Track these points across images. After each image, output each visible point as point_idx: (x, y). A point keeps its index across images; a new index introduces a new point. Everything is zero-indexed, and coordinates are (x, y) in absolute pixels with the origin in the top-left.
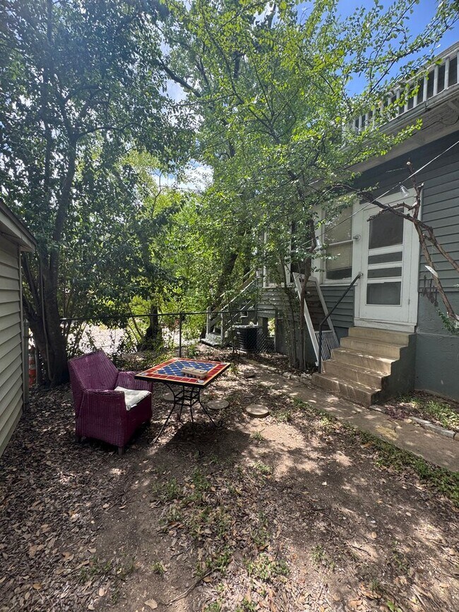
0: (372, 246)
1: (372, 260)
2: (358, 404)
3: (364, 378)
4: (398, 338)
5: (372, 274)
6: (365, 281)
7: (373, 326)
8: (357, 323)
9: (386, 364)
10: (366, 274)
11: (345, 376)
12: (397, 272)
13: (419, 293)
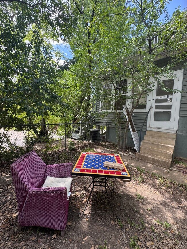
0: (157, 95)
1: (157, 101)
2: (163, 167)
3: (163, 154)
4: (171, 135)
5: (157, 107)
6: (154, 110)
7: (156, 130)
8: (148, 129)
9: (171, 148)
10: (154, 107)
11: (152, 153)
12: (170, 107)
13: (179, 116)
